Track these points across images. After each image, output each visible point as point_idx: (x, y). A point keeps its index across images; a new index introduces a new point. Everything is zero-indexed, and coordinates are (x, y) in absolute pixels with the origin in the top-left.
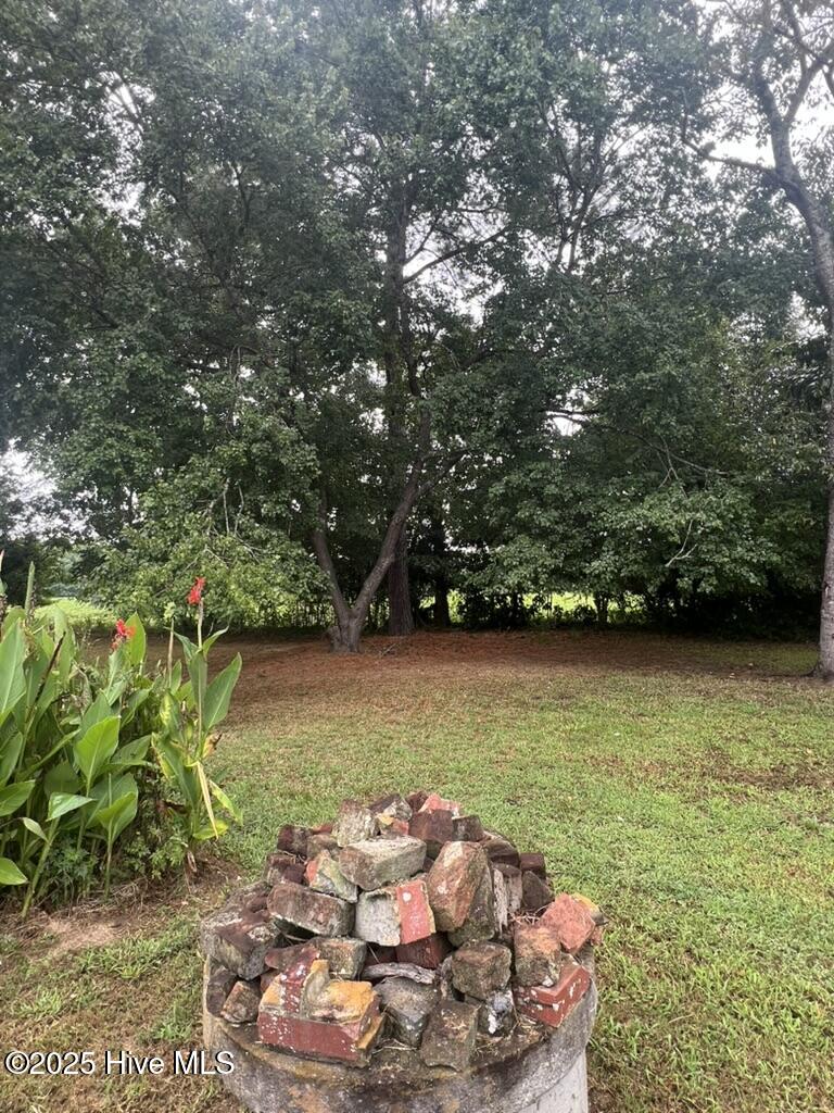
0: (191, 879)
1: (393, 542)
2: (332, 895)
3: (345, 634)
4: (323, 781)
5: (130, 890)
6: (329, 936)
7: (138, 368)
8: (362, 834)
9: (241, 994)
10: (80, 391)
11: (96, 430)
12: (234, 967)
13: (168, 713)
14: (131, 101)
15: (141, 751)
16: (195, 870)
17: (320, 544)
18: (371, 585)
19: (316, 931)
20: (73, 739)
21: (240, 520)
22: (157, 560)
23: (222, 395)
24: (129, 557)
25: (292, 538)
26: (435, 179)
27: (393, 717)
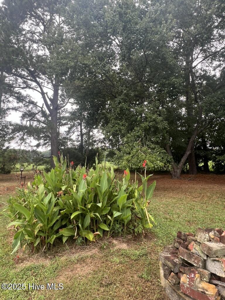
0: (144, 237)
1: (190, 147)
2: (198, 255)
3: (176, 174)
4: (175, 216)
5: (130, 237)
6: (199, 268)
7: (122, 107)
8: (206, 239)
9: (173, 276)
10: (110, 114)
11: (113, 123)
12: (171, 268)
13: (136, 194)
14: (118, 42)
15: (130, 203)
16: (145, 235)
17: (168, 148)
18: (183, 160)
19: (194, 265)
20: (117, 198)
21: (148, 143)
22: (128, 154)
23: (142, 111)
24: (121, 153)
25: (161, 147)
26: (204, 36)
27: (194, 199)
